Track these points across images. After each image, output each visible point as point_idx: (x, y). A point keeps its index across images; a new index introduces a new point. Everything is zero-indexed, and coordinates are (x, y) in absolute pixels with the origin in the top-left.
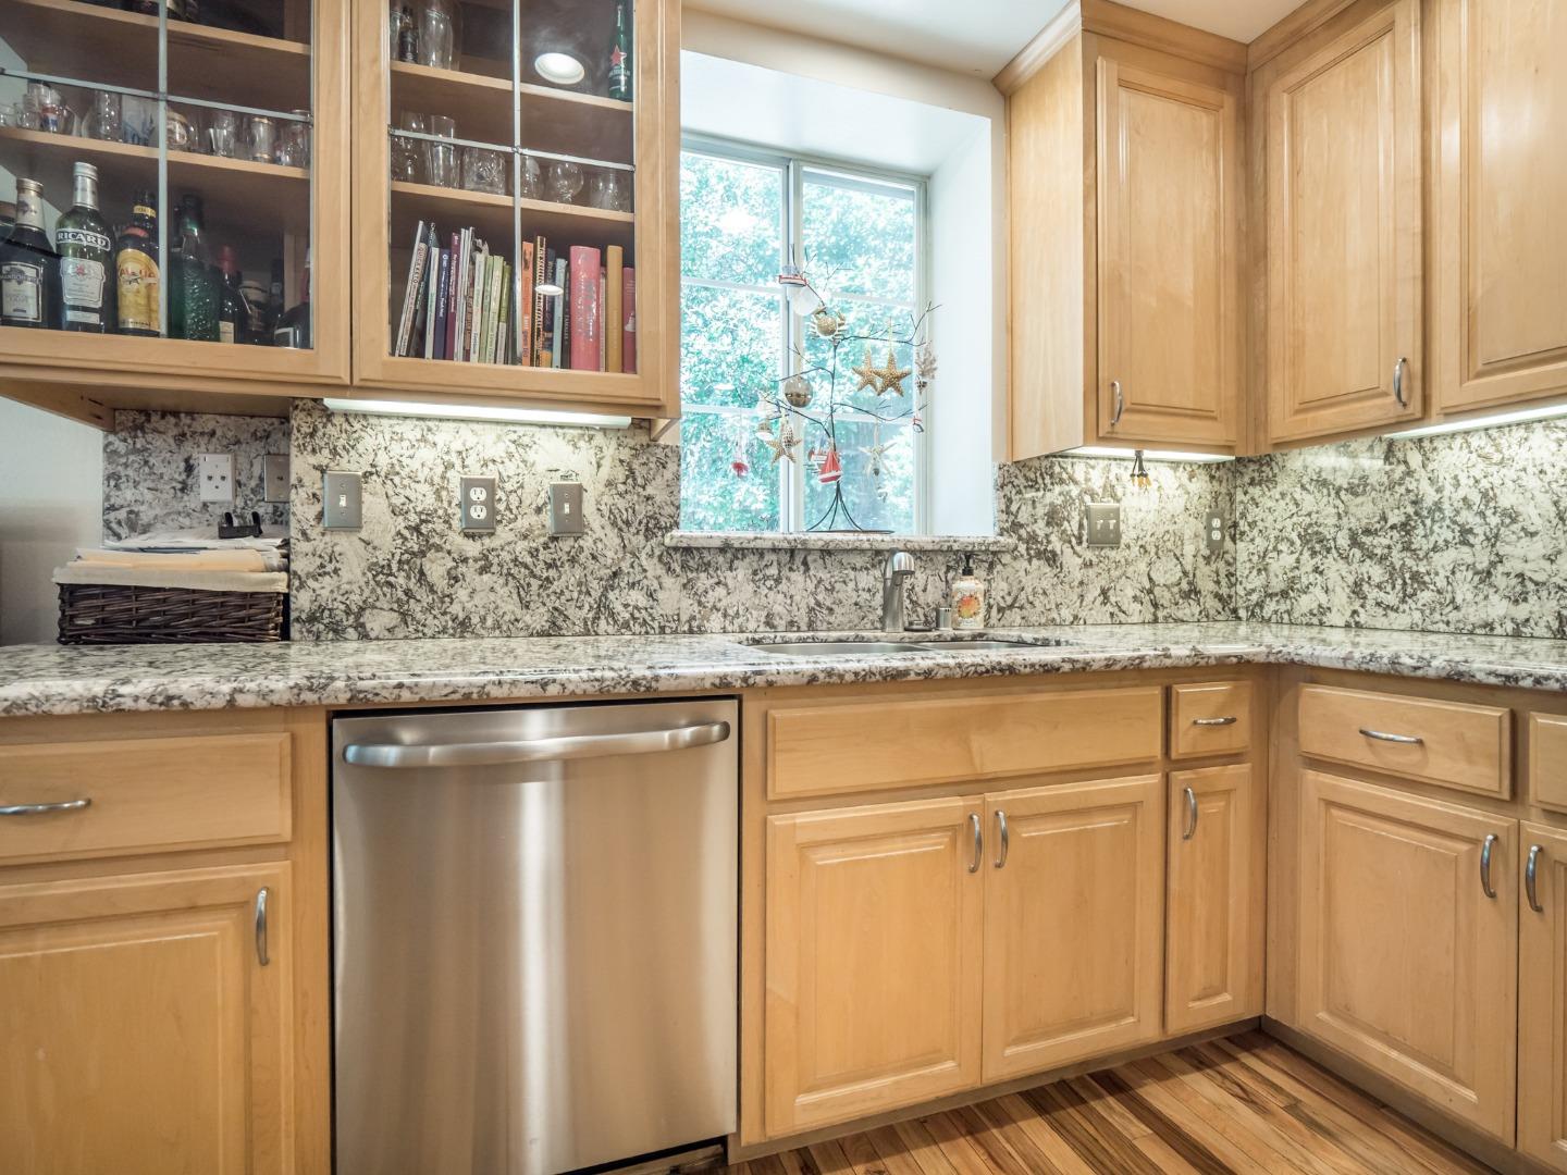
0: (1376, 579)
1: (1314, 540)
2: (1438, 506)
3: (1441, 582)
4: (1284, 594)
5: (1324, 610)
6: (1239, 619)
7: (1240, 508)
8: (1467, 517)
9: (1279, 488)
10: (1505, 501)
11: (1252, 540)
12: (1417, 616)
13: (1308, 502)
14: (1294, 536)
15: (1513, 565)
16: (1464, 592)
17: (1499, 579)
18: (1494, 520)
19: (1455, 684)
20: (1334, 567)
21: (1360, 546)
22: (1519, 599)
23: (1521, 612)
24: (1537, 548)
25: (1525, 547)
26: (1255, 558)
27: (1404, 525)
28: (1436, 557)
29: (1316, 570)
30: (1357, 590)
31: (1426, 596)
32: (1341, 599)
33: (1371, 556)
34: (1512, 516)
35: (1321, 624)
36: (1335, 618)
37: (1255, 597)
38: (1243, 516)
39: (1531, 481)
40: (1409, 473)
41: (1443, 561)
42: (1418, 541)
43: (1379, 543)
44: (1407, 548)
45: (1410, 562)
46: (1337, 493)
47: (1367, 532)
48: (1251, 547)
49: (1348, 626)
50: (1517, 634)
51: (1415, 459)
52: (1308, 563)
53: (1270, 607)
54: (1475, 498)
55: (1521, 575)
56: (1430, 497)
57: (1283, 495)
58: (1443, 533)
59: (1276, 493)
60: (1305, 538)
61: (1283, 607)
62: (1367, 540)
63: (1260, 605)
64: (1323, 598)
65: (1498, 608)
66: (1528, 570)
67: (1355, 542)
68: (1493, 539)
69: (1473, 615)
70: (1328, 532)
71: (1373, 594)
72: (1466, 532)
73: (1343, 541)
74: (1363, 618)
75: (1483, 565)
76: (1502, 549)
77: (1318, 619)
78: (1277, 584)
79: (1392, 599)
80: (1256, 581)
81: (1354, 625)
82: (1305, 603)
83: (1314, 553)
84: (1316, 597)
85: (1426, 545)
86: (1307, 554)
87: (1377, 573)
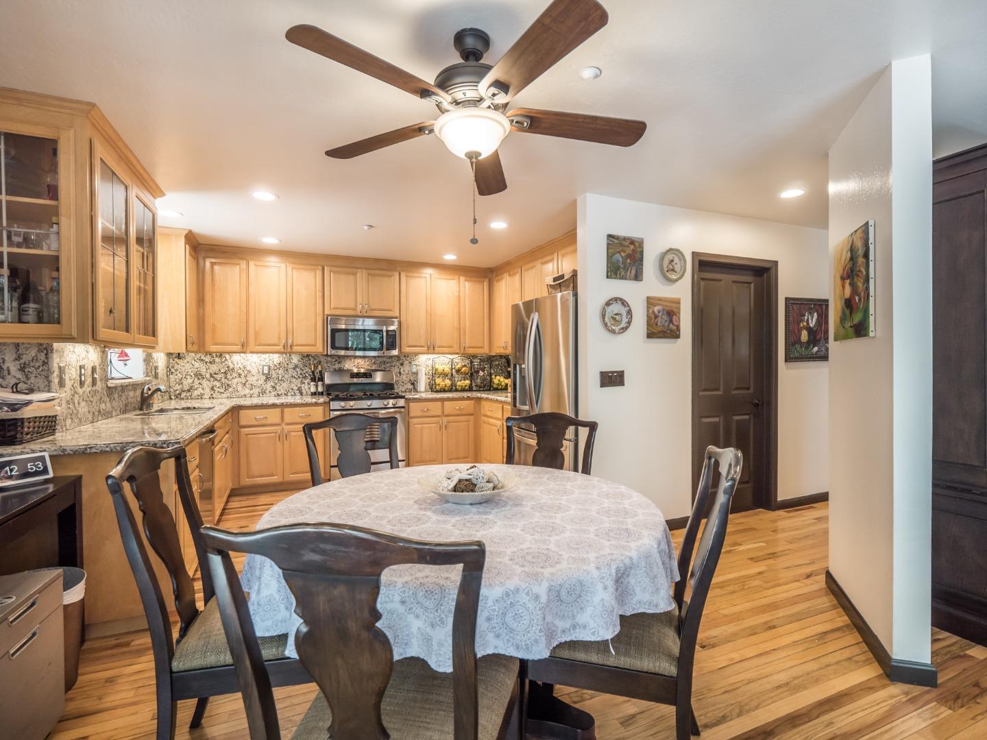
0: (218, 386)
1: (198, 375)
2: (233, 369)
3: (234, 386)
4: (189, 391)
5: (202, 394)
6: (171, 399)
7: (171, 365)
8: (240, 371)
9: (187, 360)
10: (249, 368)
11: (176, 375)
12: (229, 394)
13: (197, 365)
14: (192, 374)
15: (250, 382)
16: (240, 388)
17: (247, 385)
18: (246, 372)
19: (274, 406)
20: (205, 383)
21: (213, 377)
22: (251, 389)
23: (251, 392)
24: (255, 378)
25: (252, 378)
26: (178, 381)
27: (225, 372)
28: (233, 380)
29: (200, 384)
30: (212, 389)
31: (231, 389)
32: (208, 392)
33: (216, 380)
34: (249, 372)
35: (202, 398)
36: (206, 396)
37: (177, 392)
38: (173, 367)
39: (253, 365)
40: (226, 360)
41: (235, 381)
42: (229, 376)
43: (218, 377)
44: (226, 378)
45: (227, 381)
46: (206, 363)
47: (215, 374)
48: (176, 377)
49: (210, 398)
50: (251, 397)
51: (227, 356)
52: (197, 382)
53: (183, 395)
54: (242, 367)
55: (251, 384)
56: (232, 366)
57: (188, 362)
58: (235, 375)
59: (185, 361)
60: (196, 375)
61: (188, 394)
62: (215, 376)
63: (180, 394)
64: (202, 391)
65: (247, 391)
66: (253, 383)
67: (211, 375)
68: (246, 376)
69: (242, 393)
70: (203, 374)
71: (217, 390)
72: (240, 375)
73: (208, 376)
74: (214, 396)
75: (244, 382)
76: (248, 379)
77: (201, 397)
78: (186, 388)
79: (222, 390)
80: (178, 387)
81: (212, 398)
82: (196, 393)
83: (199, 379)
84: (200, 391)
85: (231, 377)
86: (196, 379)
87: (218, 384)
